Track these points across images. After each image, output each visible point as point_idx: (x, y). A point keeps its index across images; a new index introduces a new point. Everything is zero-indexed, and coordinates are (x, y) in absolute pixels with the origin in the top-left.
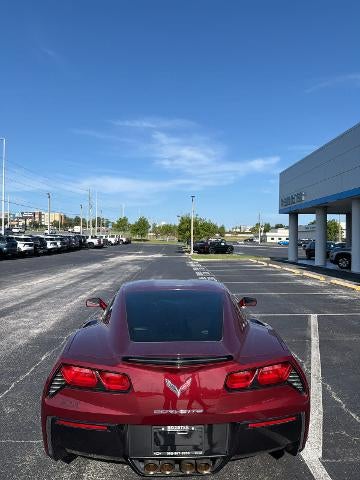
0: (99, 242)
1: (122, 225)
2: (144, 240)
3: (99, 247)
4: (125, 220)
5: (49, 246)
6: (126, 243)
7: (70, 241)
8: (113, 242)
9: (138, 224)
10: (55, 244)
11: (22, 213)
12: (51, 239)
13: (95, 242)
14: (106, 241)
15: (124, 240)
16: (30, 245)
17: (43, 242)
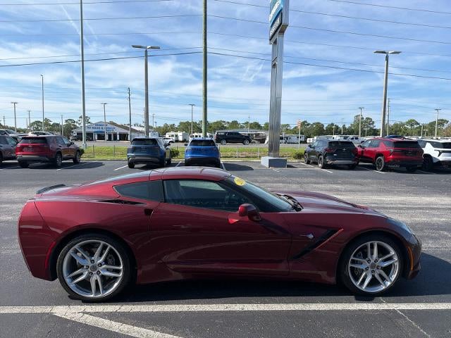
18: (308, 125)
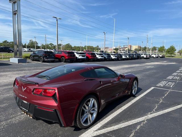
0: (147, 56)
1: (161, 49)
2: (172, 56)
3: (146, 58)
4: (163, 47)
5: (123, 57)
6: (162, 57)
7: (133, 56)
8: (154, 57)
9: (170, 49)
10: (126, 57)
11: (124, 46)
12: (125, 55)
13: (145, 56)
14: (150, 56)
15: (161, 56)
16: (116, 57)
17: (121, 56)
18: (8, 42)
